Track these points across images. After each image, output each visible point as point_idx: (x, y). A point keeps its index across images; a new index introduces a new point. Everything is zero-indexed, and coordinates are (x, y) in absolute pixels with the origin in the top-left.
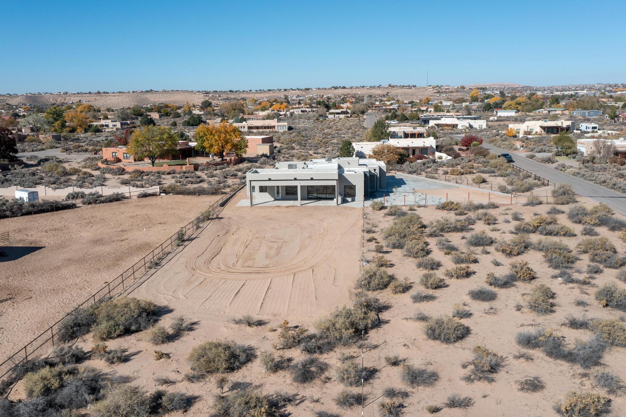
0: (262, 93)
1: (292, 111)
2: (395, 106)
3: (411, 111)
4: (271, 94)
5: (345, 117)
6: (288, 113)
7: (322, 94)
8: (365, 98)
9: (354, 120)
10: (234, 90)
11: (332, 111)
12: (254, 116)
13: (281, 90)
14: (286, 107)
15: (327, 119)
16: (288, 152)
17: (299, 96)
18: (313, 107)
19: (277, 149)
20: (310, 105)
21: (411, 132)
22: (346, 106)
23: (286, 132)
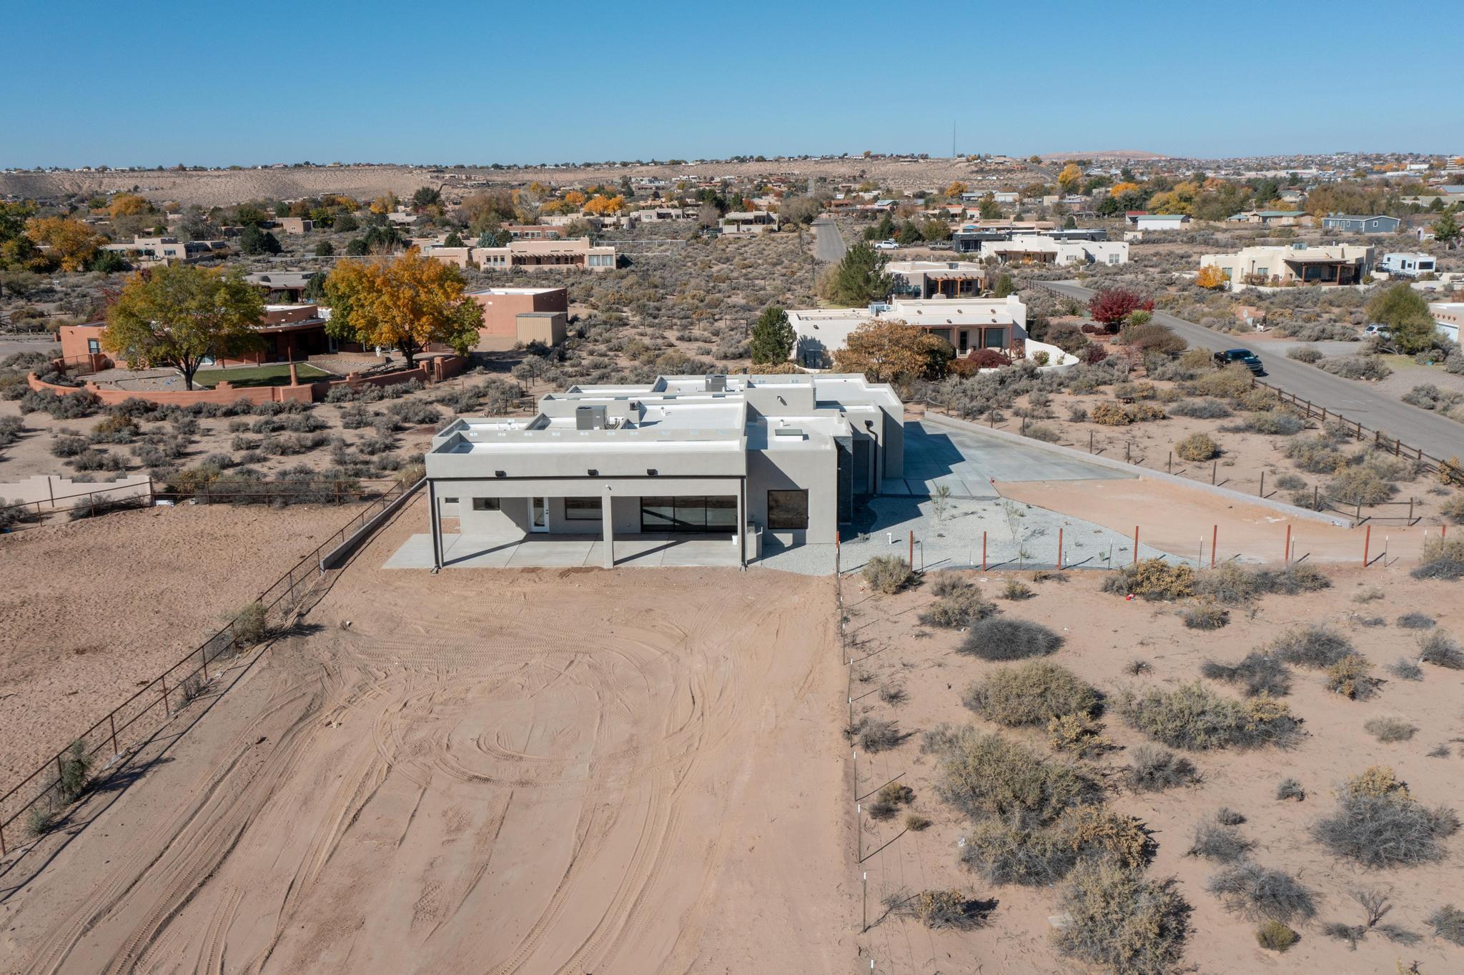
0: (571, 171)
1: (634, 214)
2: (885, 204)
3: (927, 217)
4: (590, 174)
5: (764, 230)
6: (624, 221)
7: (709, 174)
8: (811, 184)
9: (787, 240)
10: (504, 163)
11: (732, 215)
12: (538, 229)
13: (614, 163)
14: (621, 206)
15: (719, 235)
16: (607, 335)
17: (656, 179)
18: (687, 205)
19: (578, 325)
20: (681, 199)
21: (945, 278)
22: (767, 203)
23: (612, 271)
